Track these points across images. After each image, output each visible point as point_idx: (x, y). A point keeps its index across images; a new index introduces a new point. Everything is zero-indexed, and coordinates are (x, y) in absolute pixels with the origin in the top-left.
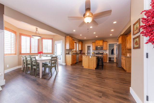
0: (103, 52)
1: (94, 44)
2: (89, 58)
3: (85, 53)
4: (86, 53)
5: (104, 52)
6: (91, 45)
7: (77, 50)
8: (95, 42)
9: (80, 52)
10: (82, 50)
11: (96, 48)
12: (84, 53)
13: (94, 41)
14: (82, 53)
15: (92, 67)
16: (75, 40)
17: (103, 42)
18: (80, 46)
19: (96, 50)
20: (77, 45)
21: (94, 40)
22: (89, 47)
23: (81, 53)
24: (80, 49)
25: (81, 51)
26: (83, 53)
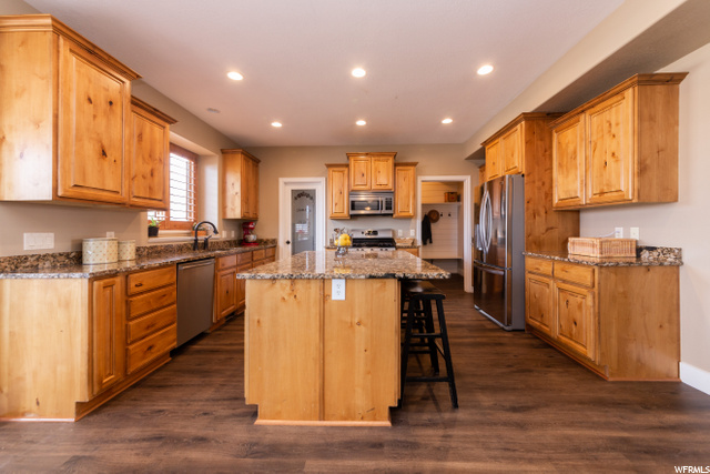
0: (393, 232)
1: (336, 175)
2: (325, 297)
3: (274, 242)
4: (281, 243)
5: (400, 233)
6: (318, 185)
7: (212, 215)
8: (347, 166)
9: (233, 235)
10: (255, 220)
11: (353, 206)
12: (266, 242)
13: (343, 160)
14: (252, 238)
15: (360, 401)
16: (171, 121)
17: (396, 165)
18: (238, 188)
19: (353, 217)
20: (212, 174)
21: (340, 152)
22: (302, 198)
23: (243, 242)
24: (235, 211)
25: (245, 225)
26: (258, 242)
